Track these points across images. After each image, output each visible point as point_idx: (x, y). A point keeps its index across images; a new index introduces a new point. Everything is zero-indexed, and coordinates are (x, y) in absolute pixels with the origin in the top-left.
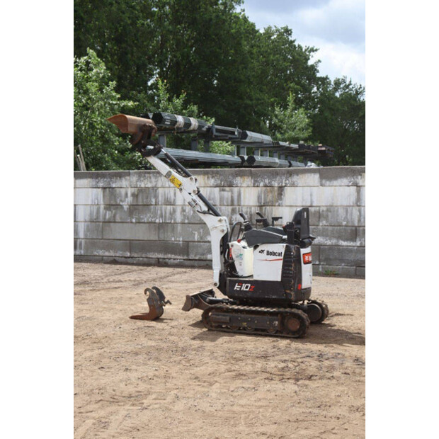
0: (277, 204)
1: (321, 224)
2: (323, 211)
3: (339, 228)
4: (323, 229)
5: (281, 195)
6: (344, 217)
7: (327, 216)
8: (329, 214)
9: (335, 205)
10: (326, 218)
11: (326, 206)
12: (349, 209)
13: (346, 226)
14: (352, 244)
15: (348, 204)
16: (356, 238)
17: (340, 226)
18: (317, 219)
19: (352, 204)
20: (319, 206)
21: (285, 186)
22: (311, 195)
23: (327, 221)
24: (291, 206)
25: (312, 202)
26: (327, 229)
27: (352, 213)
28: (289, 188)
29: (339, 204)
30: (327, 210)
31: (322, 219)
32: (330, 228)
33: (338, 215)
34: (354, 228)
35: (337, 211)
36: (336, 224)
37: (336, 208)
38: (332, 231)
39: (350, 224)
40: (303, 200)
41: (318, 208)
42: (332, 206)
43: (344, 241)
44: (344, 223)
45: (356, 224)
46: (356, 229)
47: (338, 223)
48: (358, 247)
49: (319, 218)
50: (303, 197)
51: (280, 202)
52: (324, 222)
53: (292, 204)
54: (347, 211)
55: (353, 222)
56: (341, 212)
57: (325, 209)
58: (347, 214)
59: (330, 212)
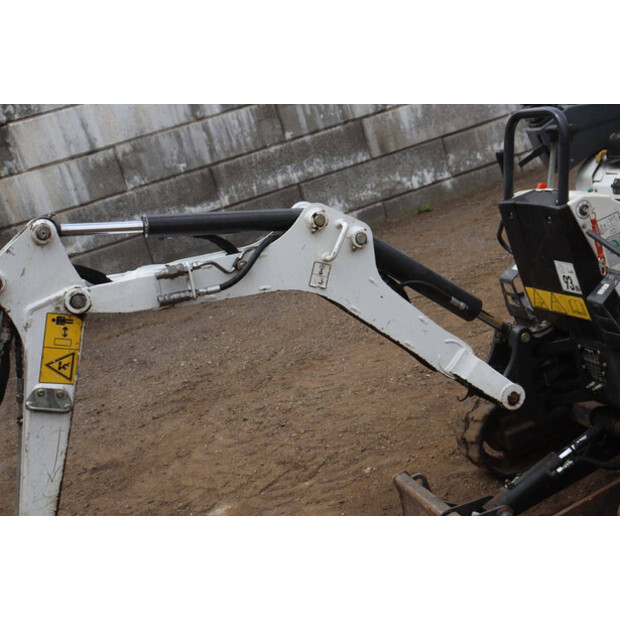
0: (5, 171)
1: (130, 186)
2: (124, 154)
3: (172, 180)
4: (139, 194)
5: (8, 145)
6: (175, 152)
7: (139, 162)
8: (142, 156)
9: (148, 131)
10: (138, 167)
11: (129, 141)
12: (182, 132)
13: (187, 172)
14: (213, 205)
15: (178, 123)
16: (216, 190)
17: (174, 176)
18: (118, 176)
19: (183, 119)
20: (113, 146)
21: (9, 121)
22: (84, 126)
23: (143, 175)
24: (42, 166)
25: (91, 141)
26: (148, 191)
27: (191, 140)
28: (20, 123)
29: (156, 128)
30: (135, 150)
31: (128, 172)
32: (155, 187)
33: (162, 155)
34: (206, 171)
35: (158, 143)
36: (165, 175)
37: (153, 138)
38: (162, 192)
39: (196, 165)
40: (69, 143)
41: (111, 151)
42: (141, 137)
43: (194, 205)
44: (182, 166)
45: (208, 161)
46: (211, 172)
47: (169, 169)
48: (226, 207)
49: (122, 172)
50: (64, 136)
51: (9, 164)
52: (137, 178)
53: (45, 161)
54: (178, 137)
55: (199, 158)
56: (167, 144)
57: (127, 148)
58: (181, 145)
59: (142, 150)
